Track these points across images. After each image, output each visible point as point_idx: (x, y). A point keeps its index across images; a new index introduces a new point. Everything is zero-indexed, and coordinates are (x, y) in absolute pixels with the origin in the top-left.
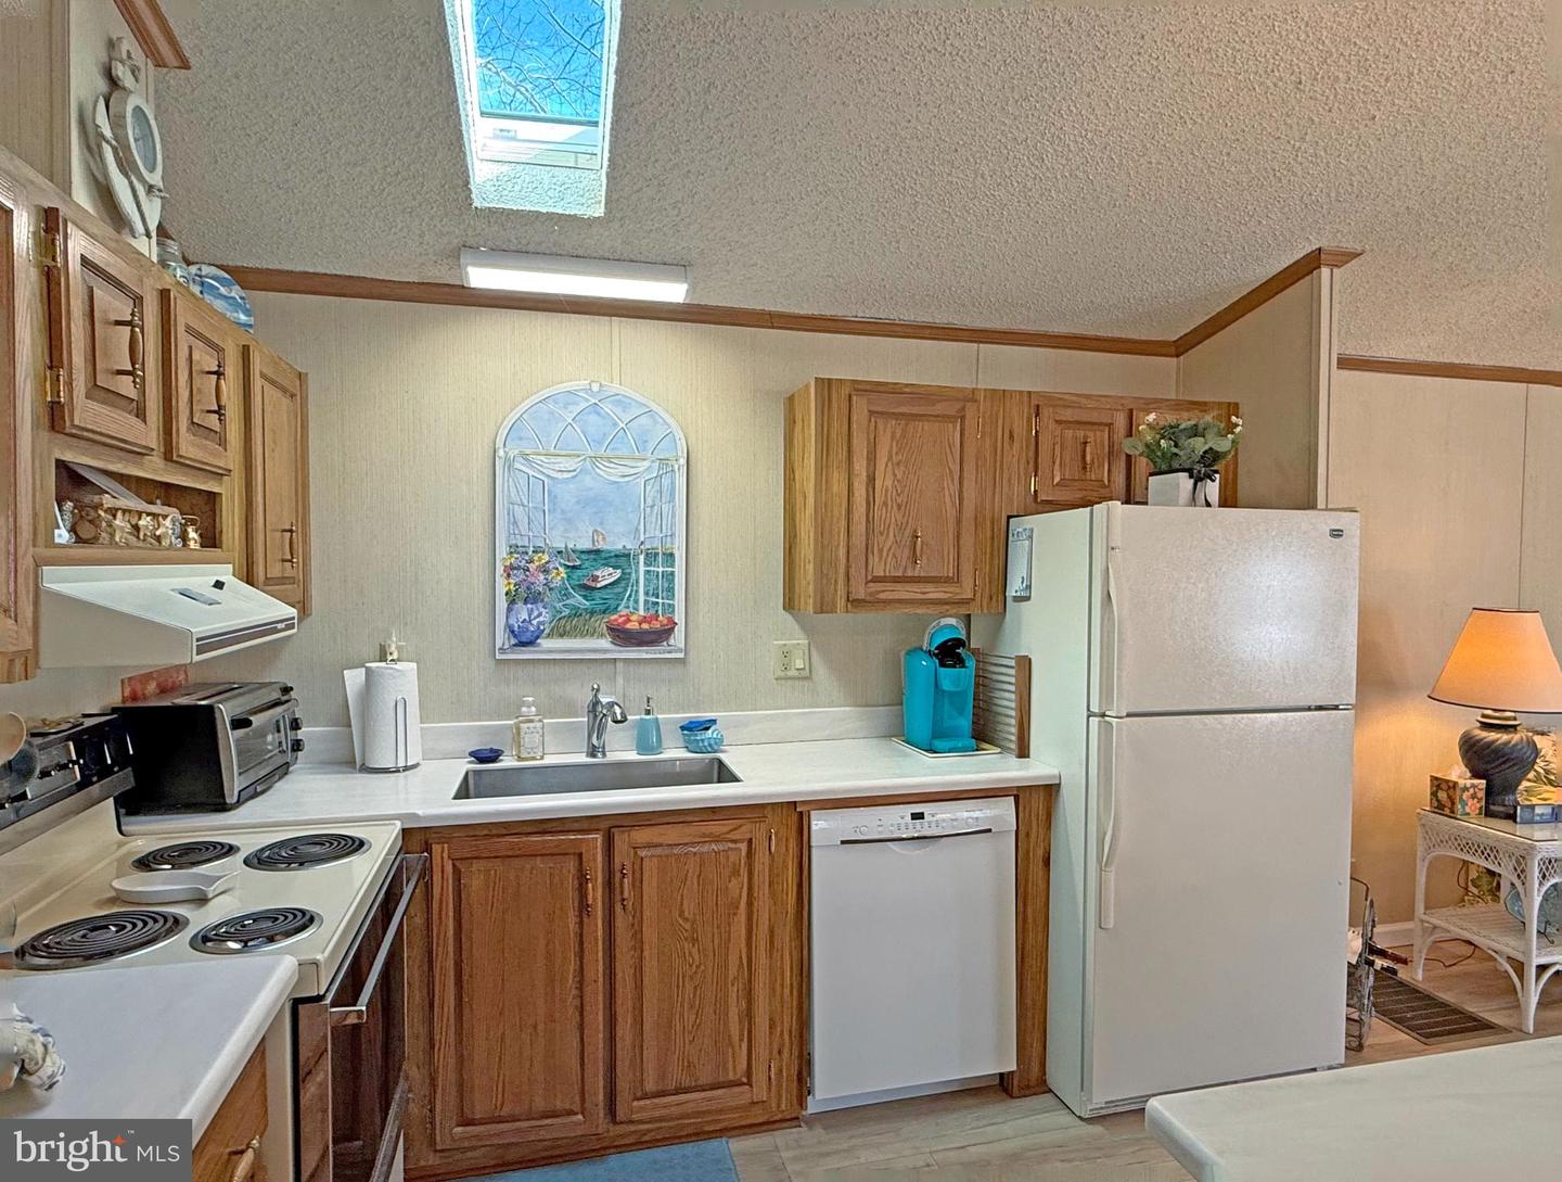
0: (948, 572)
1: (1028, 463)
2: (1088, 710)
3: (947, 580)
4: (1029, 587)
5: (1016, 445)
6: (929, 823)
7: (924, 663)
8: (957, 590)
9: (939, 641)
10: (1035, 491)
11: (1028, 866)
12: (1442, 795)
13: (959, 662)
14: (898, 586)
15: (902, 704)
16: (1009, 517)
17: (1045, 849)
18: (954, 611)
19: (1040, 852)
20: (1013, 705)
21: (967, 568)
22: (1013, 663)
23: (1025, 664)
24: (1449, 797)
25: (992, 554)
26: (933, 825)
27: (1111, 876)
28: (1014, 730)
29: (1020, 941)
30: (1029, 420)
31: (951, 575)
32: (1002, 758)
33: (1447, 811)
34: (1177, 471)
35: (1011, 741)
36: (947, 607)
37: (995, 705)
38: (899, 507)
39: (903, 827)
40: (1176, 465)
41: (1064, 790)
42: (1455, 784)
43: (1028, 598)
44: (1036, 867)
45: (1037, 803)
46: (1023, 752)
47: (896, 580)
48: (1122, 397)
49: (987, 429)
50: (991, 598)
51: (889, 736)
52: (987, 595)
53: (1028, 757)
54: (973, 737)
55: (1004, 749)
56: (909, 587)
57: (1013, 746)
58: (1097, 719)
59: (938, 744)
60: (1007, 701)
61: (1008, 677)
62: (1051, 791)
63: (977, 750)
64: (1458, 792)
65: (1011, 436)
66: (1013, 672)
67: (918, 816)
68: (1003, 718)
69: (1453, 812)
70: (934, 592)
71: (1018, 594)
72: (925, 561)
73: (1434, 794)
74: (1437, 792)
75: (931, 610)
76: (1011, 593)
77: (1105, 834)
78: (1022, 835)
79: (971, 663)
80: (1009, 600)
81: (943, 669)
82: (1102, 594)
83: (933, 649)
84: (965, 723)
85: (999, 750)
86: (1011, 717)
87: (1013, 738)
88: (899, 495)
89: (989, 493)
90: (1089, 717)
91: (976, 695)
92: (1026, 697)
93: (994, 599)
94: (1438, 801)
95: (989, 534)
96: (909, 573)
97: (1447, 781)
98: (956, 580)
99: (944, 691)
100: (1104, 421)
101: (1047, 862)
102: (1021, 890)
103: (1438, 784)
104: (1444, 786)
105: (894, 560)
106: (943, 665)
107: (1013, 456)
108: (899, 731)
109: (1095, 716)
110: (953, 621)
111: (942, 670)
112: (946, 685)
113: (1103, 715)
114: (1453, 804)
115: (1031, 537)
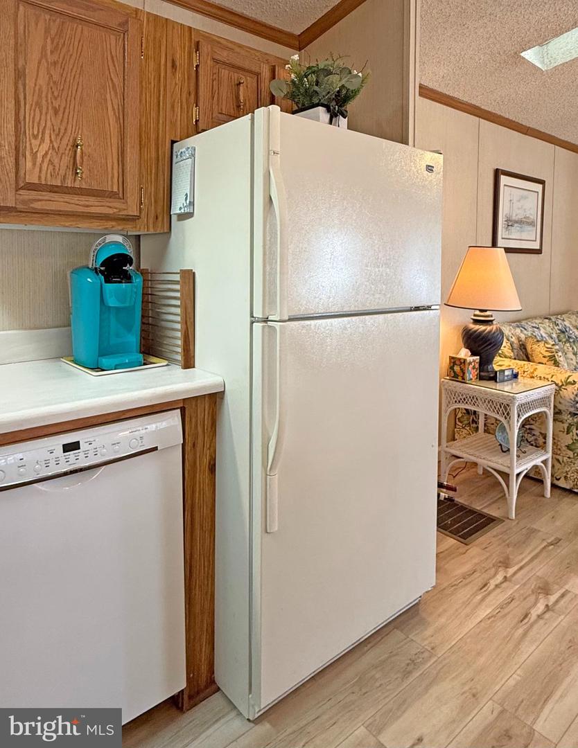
0: (112, 188)
1: (190, 94)
2: (252, 316)
3: (113, 195)
4: (192, 204)
5: (178, 75)
6: (86, 452)
7: (89, 280)
8: (124, 206)
9: (103, 257)
10: (197, 121)
11: (195, 476)
12: (457, 368)
13: (127, 278)
14: (56, 196)
15: (69, 325)
16: (173, 142)
17: (211, 456)
18: (120, 228)
19: (206, 461)
20: (178, 319)
21: (132, 183)
22: (177, 278)
23: (189, 278)
24: (461, 369)
25: (157, 174)
26: (91, 454)
27: (275, 480)
28: (179, 342)
29: (188, 552)
30: (190, 53)
31: (115, 189)
32: (169, 370)
33: (460, 379)
34: (318, 105)
35: (177, 353)
36: (114, 223)
37: (163, 320)
38: (56, 112)
39: (52, 463)
40: (316, 101)
41: (229, 398)
42: (465, 360)
43: (190, 215)
44: (202, 476)
45: (203, 411)
46: (188, 363)
47: (53, 189)
48: (266, 54)
49: (151, 53)
50: (157, 218)
51: (58, 358)
52: (152, 215)
53: (194, 367)
54: (141, 352)
55: (171, 361)
56: (67, 198)
57: (179, 357)
58: (261, 324)
59: (105, 361)
60: (173, 316)
61: (175, 293)
62: (214, 399)
63: (145, 364)
64: (467, 366)
65: (174, 66)
66: (178, 287)
67: (71, 447)
68: (170, 332)
69: (463, 379)
70: (96, 205)
71: (182, 211)
72: (86, 172)
73: (452, 368)
74: (454, 366)
75: (96, 226)
76: (176, 210)
77: (269, 440)
78: (188, 448)
79: (138, 280)
80: (174, 218)
81: (109, 285)
82: (264, 198)
83: (98, 266)
84: (133, 339)
85: (165, 363)
86: (177, 330)
87: (179, 350)
88: (56, 99)
89: (153, 114)
90: (252, 323)
91: (144, 310)
92: (190, 310)
93: (160, 219)
94: (454, 372)
95: (153, 155)
96: (69, 183)
97: (460, 359)
98: (121, 195)
99: (110, 307)
100: (253, 69)
101: (212, 468)
102: (189, 502)
103: (454, 361)
104: (458, 362)
105: (51, 167)
106: (108, 281)
107: (176, 84)
108: (67, 352)
109: (258, 322)
110: (119, 239)
111: (109, 287)
112: (112, 302)
113: (266, 320)
114: (464, 373)
115: (193, 155)
